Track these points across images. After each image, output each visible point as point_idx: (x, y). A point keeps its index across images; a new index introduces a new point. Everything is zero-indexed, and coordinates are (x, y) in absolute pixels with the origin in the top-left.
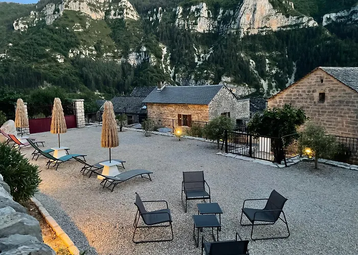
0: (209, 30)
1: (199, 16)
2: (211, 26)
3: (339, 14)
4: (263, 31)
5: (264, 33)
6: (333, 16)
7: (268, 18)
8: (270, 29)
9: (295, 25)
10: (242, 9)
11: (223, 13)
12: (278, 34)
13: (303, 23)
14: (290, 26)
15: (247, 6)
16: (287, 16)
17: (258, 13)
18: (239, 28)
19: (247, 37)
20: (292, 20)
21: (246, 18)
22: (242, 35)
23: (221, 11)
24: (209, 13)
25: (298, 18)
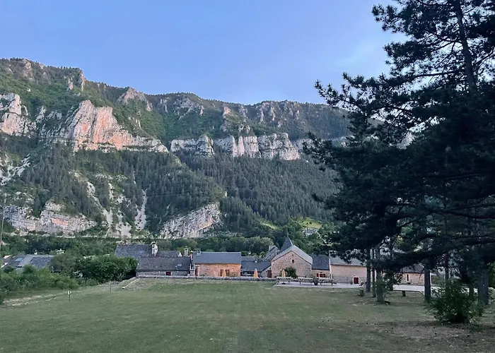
0: (23, 133)
1: (8, 111)
2: (26, 128)
3: (187, 142)
4: (104, 148)
5: (106, 150)
6: (181, 143)
7: (111, 133)
8: (113, 147)
9: (143, 147)
10: (78, 116)
11: (46, 114)
12: (124, 154)
13: (152, 147)
14: (137, 147)
15: (85, 114)
16: (135, 135)
17: (98, 124)
18: (71, 138)
19: (83, 152)
20: (140, 141)
21: (82, 127)
22: (76, 149)
23: (43, 111)
24: (23, 109)
25: (147, 140)
